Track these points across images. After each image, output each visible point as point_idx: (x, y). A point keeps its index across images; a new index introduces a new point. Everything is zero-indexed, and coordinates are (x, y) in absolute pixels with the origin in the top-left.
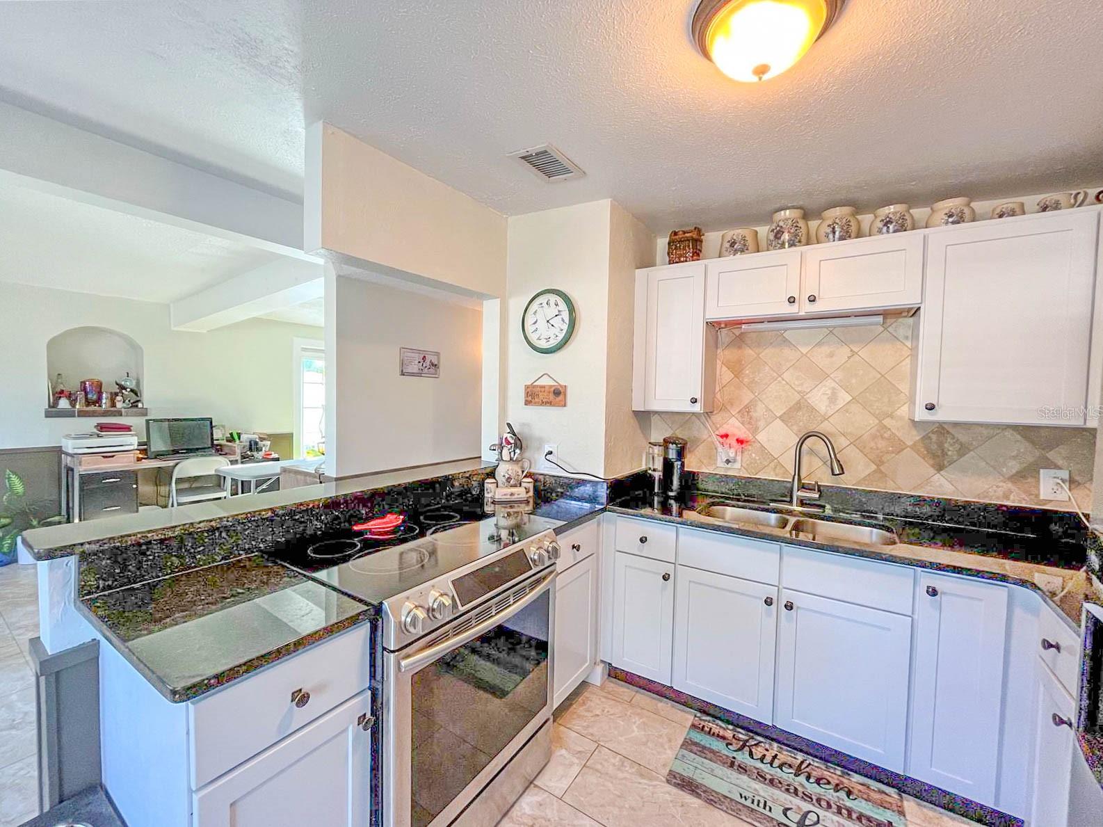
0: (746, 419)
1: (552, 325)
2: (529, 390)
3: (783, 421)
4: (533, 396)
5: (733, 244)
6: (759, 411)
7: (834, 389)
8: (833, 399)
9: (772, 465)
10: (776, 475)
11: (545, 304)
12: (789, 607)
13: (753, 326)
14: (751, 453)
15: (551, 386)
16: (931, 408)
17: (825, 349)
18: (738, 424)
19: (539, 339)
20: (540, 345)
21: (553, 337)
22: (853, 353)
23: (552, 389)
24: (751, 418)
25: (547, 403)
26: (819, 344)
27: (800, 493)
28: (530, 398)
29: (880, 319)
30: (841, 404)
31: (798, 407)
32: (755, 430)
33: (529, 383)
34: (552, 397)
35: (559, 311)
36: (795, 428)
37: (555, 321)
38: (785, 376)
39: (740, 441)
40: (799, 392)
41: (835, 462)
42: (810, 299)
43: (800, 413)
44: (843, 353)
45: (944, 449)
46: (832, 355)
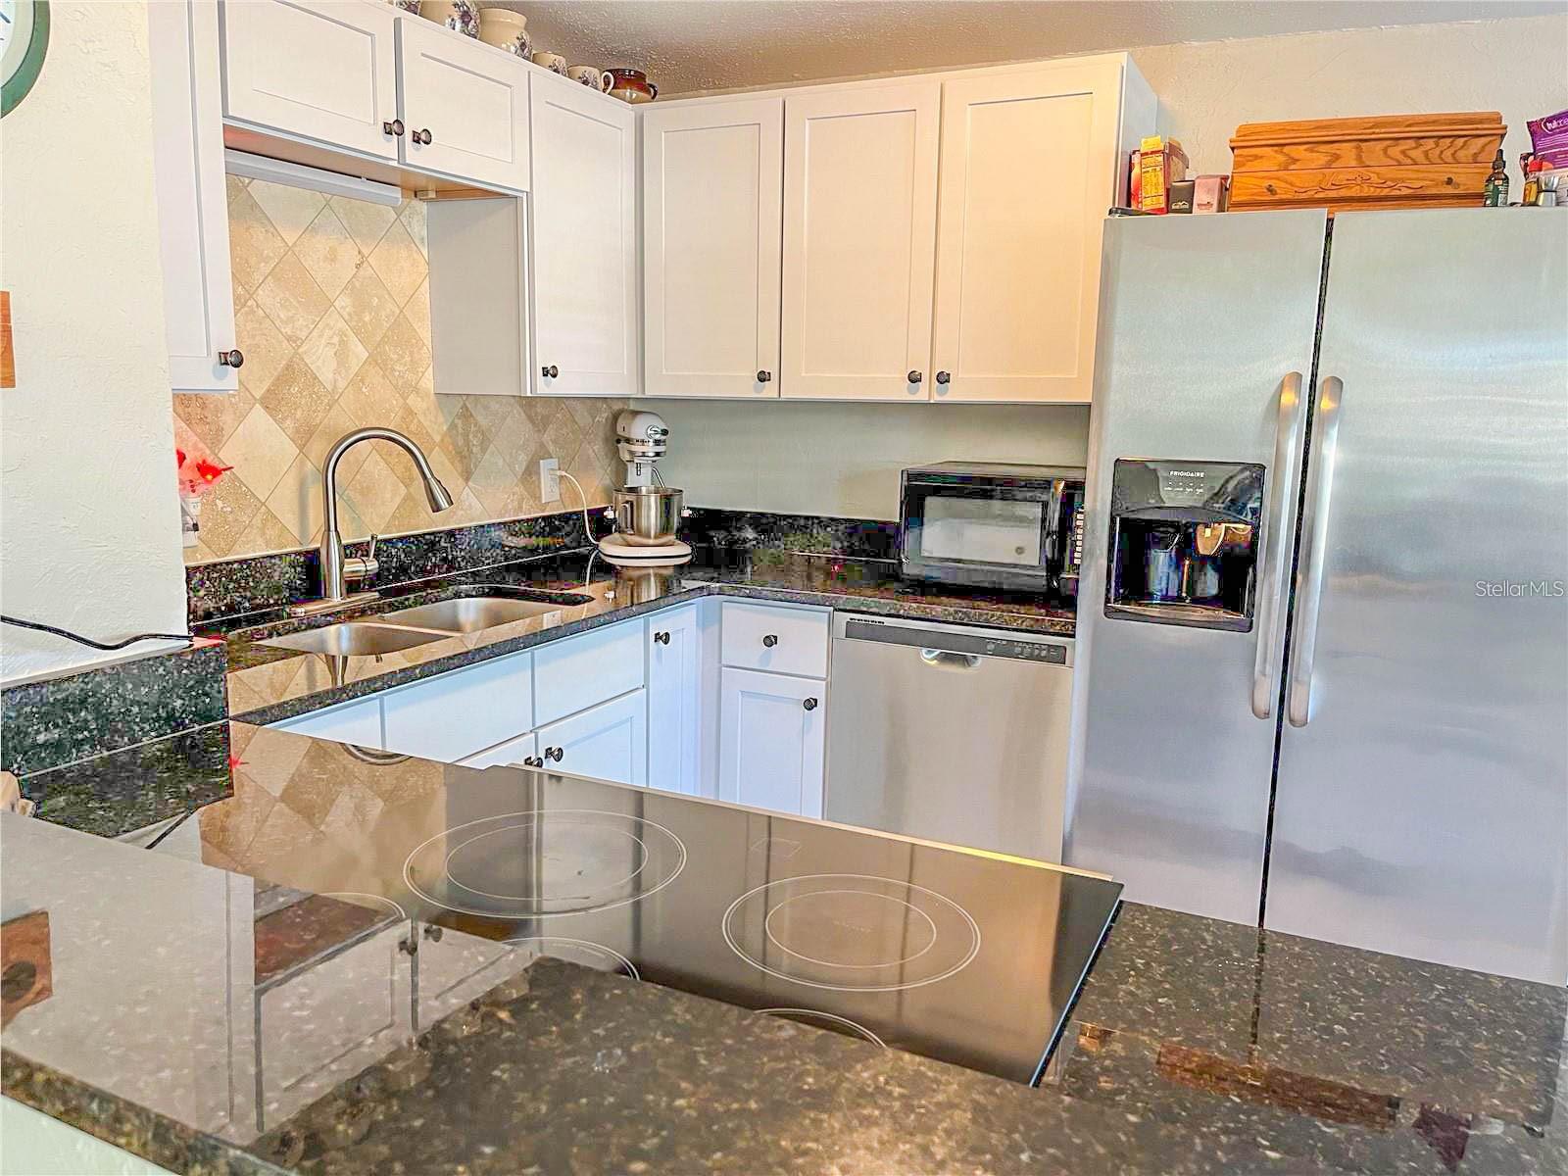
7: (344, 334)
8: (342, 355)
9: (257, 521)
10: (269, 543)
16: (552, 373)
22: (363, 260)
26: (311, 229)
27: (346, 569)
30: (355, 366)
31: (287, 375)
32: (217, 438)
36: (288, 425)
40: (289, 339)
41: (433, 482)
42: (421, 138)
43: (295, 389)
44: (348, 254)
45: (467, 442)
46: (332, 257)
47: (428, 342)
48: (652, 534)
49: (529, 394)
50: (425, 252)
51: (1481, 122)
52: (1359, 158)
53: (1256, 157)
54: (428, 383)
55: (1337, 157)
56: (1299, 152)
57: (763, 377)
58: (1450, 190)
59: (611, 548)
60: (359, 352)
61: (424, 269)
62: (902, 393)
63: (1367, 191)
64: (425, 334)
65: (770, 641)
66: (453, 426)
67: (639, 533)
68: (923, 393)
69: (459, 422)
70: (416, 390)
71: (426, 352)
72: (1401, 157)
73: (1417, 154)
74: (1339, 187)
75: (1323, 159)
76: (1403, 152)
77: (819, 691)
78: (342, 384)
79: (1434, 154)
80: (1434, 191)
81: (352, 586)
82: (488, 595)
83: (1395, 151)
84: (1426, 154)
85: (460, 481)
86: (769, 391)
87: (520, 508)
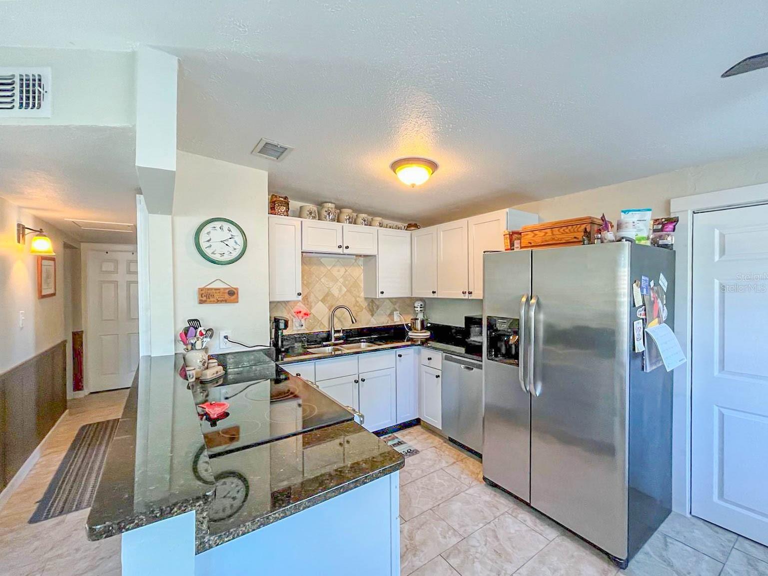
0: (306, 302)
1: (227, 245)
2: (203, 292)
3: (322, 302)
4: (206, 296)
5: (311, 213)
6: (312, 298)
7: (341, 286)
8: (340, 290)
9: (319, 325)
10: (321, 329)
11: (218, 228)
12: (363, 380)
13: (308, 254)
14: (310, 319)
15: (225, 289)
16: (382, 293)
17: (336, 269)
18: (302, 305)
19: (213, 253)
20: (215, 257)
21: (227, 253)
22: (346, 271)
23: (227, 291)
24: (308, 302)
25: (221, 301)
26: (334, 266)
27: (336, 335)
28: (204, 298)
29: (355, 256)
30: (343, 292)
31: (327, 295)
32: (311, 308)
33: (202, 287)
34: (227, 296)
35: (232, 235)
36: (327, 305)
37: (231, 242)
38: (322, 280)
39: (306, 314)
40: (328, 288)
41: (353, 318)
42: (347, 247)
43: (329, 298)
44: (343, 270)
45: (373, 308)
46: (339, 271)
47: (363, 287)
48: (419, 329)
49: (377, 297)
50: (362, 268)
51: (584, 219)
52: (552, 233)
53: (527, 235)
54: (362, 295)
55: (546, 233)
56: (537, 232)
57: (434, 292)
58: (575, 240)
59: (411, 334)
60: (344, 289)
61: (361, 271)
62: (462, 296)
63: (554, 242)
64: (362, 285)
65: (430, 359)
66: (369, 305)
67: (415, 329)
68: (467, 296)
69: (371, 304)
70: (359, 297)
71: (362, 289)
72: (562, 232)
73: (567, 231)
74: (546, 241)
75: (543, 234)
76: (564, 230)
77: (439, 373)
78: (340, 296)
79: (572, 230)
80: (572, 241)
81: (337, 339)
82: (369, 342)
83: (561, 230)
84: (569, 230)
85: (370, 316)
86: (435, 296)
87: (388, 322)
